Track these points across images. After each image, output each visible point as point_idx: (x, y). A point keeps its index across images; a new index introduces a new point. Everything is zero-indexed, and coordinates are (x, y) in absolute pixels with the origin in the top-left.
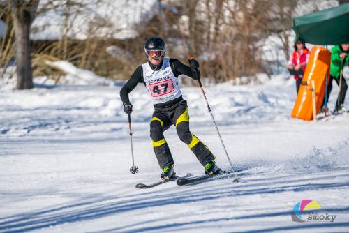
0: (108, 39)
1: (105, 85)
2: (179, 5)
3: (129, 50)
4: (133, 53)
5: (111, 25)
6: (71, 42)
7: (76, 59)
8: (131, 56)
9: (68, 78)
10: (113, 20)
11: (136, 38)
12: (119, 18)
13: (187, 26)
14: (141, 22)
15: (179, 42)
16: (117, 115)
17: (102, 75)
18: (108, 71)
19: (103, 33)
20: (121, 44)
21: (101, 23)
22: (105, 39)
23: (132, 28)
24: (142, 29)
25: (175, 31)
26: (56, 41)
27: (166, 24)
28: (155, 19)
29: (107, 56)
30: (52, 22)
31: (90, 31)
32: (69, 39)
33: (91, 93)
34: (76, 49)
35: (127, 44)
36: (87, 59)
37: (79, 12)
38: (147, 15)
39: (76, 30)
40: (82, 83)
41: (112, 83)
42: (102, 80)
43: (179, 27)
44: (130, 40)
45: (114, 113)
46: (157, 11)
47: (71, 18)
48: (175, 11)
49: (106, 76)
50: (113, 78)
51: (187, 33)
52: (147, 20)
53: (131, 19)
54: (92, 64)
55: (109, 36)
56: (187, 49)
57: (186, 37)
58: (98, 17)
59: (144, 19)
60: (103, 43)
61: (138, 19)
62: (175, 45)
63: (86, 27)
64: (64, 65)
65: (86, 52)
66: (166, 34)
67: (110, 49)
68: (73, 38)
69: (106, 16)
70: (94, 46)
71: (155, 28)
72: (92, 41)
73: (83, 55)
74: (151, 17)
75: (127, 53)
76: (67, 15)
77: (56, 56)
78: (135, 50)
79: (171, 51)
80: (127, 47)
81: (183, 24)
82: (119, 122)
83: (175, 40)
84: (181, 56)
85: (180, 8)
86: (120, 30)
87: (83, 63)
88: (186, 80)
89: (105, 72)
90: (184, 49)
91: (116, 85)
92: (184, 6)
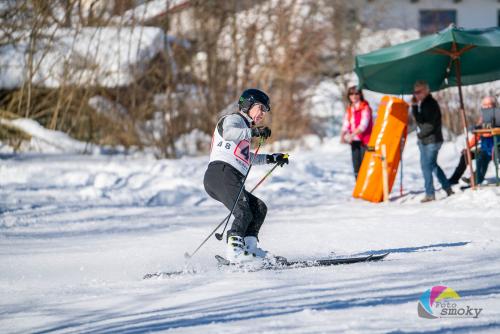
0: (91, 88)
1: (86, 152)
2: (193, 37)
3: (121, 102)
4: (127, 106)
5: (95, 67)
6: (37, 92)
7: (45, 116)
8: (123, 111)
9: (33, 142)
10: (100, 59)
11: (132, 85)
12: (107, 57)
13: (204, 67)
14: (138, 63)
15: (193, 91)
16: (104, 196)
17: (82, 139)
18: (91, 132)
19: (83, 78)
20: (111, 94)
21: (81, 63)
22: (86, 86)
23: (124, 72)
24: (140, 72)
25: (187, 75)
26: (16, 89)
27: (174, 65)
28: (159, 58)
29: (90, 111)
30: (14, 63)
31: (65, 74)
32: (35, 87)
33: (66, 165)
34: (45, 102)
35: (118, 94)
36: (59, 116)
37: (48, 49)
38: (147, 51)
39: (46, 74)
40: (52, 150)
41: (97, 150)
42: (81, 146)
43: (192, 70)
44: (123, 89)
45: (99, 193)
46: (161, 46)
47: (40, 53)
48: (188, 45)
49: (90, 139)
50: (97, 144)
51: (205, 78)
52: (147, 59)
53: (124, 59)
54: (69, 123)
55: (92, 83)
56: (204, 101)
57: (204, 84)
58: (76, 55)
59: (143, 58)
60: (82, 93)
61: (133, 58)
62: (187, 94)
63: (58, 70)
64: (27, 125)
65: (59, 106)
66: (174, 79)
67: (93, 101)
68: (41, 85)
69: (88, 54)
70: (70, 97)
71: (159, 72)
72: (67, 90)
73: (56, 110)
74: (152, 55)
75: (119, 106)
76: (31, 52)
77: (16, 112)
78: (130, 102)
79: (181, 104)
80: (118, 98)
81: (199, 65)
82: (107, 206)
83: (187, 87)
84: (196, 111)
85: (194, 42)
86: (108, 74)
87: (54, 121)
88: (203, 145)
89: (86, 135)
90: (200, 100)
91: (104, 152)
92: (200, 39)
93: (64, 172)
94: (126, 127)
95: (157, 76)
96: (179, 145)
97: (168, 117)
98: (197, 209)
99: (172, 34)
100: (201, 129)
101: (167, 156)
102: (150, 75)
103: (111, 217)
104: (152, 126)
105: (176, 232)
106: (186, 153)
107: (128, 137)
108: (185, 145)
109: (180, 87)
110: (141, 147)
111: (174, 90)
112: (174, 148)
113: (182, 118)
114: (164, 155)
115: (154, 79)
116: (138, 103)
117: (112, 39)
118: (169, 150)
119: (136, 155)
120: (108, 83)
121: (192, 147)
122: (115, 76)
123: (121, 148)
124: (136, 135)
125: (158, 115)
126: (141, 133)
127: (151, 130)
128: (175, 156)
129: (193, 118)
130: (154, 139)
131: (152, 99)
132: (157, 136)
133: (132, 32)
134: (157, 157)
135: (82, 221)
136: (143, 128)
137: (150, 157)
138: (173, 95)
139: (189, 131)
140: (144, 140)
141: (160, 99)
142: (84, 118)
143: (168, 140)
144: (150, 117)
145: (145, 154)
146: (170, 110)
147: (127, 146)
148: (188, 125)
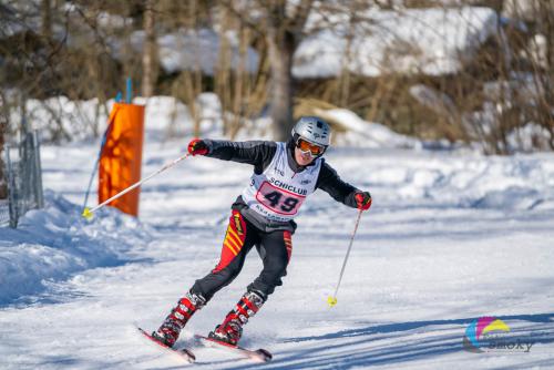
0: (414, 75)
1: (406, 147)
2: (530, 17)
3: (446, 92)
4: (453, 97)
5: (417, 53)
6: (355, 81)
7: (362, 107)
8: (449, 101)
9: (350, 136)
10: (423, 44)
11: (459, 73)
12: (431, 41)
13: (542, 53)
14: (467, 49)
15: (529, 79)
16: (427, 196)
17: (403, 132)
18: (412, 124)
19: (406, 65)
20: (434, 83)
21: (403, 49)
22: (409, 75)
23: (452, 57)
24: (469, 58)
25: (522, 61)
26: (332, 78)
27: (508, 50)
28: (491, 42)
29: (411, 101)
30: (329, 49)
31: (385, 62)
32: (352, 75)
33: (385, 161)
34: (363, 91)
35: (443, 83)
36: (379, 106)
37: (369, 33)
38: (477, 36)
39: (364, 60)
40: (372, 144)
41: (418, 145)
42: (401, 139)
43: (529, 55)
44: (449, 77)
45: (422, 192)
46: (494, 29)
47: (356, 41)
48: (524, 27)
49: (410, 133)
50: (420, 138)
51: (544, 64)
52: (477, 44)
53: (451, 43)
54: (388, 115)
55: (415, 71)
56: (542, 90)
57: (542, 71)
58: (398, 41)
59: (472, 42)
60: (404, 81)
61: (462, 42)
62: (523, 83)
63: (378, 56)
64: (343, 116)
65: (378, 95)
66: (508, 65)
67: (415, 90)
68: (357, 73)
69: (412, 38)
70: (390, 86)
71: (490, 58)
72: (387, 78)
73: (374, 101)
74: (483, 39)
75: (443, 96)
76: (350, 37)
77: (331, 101)
78: (456, 92)
79: (515, 93)
80: (443, 87)
81: (537, 50)
82: (430, 207)
83: (521, 75)
84: (532, 102)
85: (531, 25)
86: (431, 61)
87: (372, 112)
88: (540, 140)
89: (407, 127)
90: (538, 90)
91: (425, 147)
92: (539, 20)
93: (380, 168)
94: (451, 120)
95: (488, 63)
96: (512, 140)
97: (499, 108)
98: (532, 212)
99: (507, 14)
100: (537, 122)
101: (499, 152)
102: (480, 62)
103: (433, 220)
104: (482, 118)
105: (510, 238)
106: (521, 150)
107: (453, 130)
108: (519, 140)
109: (513, 74)
110: (468, 141)
111: (507, 78)
112: (505, 143)
113: (516, 110)
114: (494, 150)
115: (485, 66)
116: (465, 93)
117: (438, 22)
118: (500, 145)
119: (463, 151)
120: (431, 70)
121: (528, 142)
122: (440, 63)
123: (445, 143)
124: (463, 129)
125: (487, 106)
126: (468, 126)
127: (480, 123)
128: (507, 151)
129: (529, 108)
130: (483, 133)
131: (481, 89)
132: (487, 129)
133: (460, 14)
134: (486, 153)
135: (402, 222)
136: (471, 121)
137: (477, 154)
138: (506, 84)
139: (524, 125)
140: (473, 134)
141: (491, 88)
142: (405, 109)
143: (498, 134)
144: (479, 108)
145: (472, 149)
146: (502, 101)
147: (452, 140)
148: (522, 118)
